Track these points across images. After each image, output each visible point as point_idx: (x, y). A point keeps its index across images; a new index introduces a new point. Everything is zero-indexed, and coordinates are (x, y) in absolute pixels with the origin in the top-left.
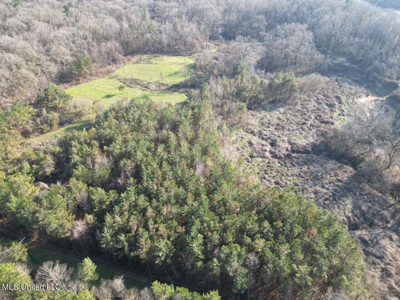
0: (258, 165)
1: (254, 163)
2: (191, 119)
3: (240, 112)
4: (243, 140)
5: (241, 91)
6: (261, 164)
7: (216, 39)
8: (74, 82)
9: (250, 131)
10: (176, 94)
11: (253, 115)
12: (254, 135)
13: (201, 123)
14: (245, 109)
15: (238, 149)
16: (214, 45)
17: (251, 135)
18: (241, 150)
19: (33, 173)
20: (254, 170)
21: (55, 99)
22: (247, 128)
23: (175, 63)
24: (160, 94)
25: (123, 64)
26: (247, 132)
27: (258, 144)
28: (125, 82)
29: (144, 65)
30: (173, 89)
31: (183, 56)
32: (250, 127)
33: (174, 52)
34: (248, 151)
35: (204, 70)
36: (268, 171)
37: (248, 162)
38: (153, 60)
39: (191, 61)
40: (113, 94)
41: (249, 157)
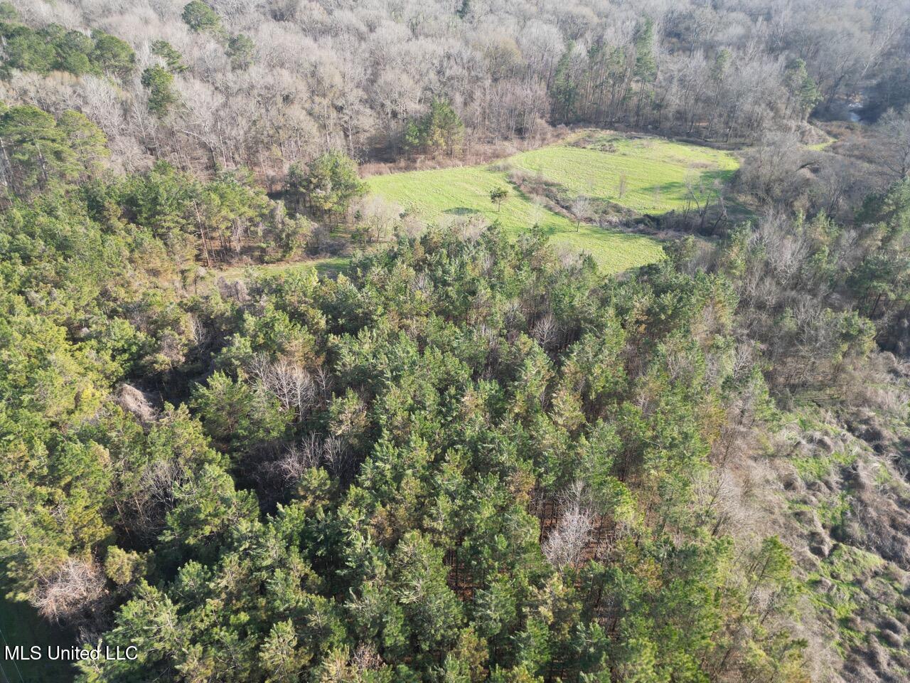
0: (858, 583)
1: (839, 566)
2: (638, 322)
3: (845, 347)
4: (822, 452)
5: (874, 276)
6: (870, 584)
7: (836, 119)
8: (403, 164)
9: (864, 427)
10: (644, 241)
11: (894, 372)
12: (879, 450)
13: (662, 348)
14: (869, 343)
15: (789, 485)
16: (822, 133)
17: (865, 444)
18: (803, 492)
19: (131, 354)
20: (829, 598)
21: (322, 187)
22: (856, 414)
23: (680, 161)
24: (595, 232)
25: (538, 143)
26: (851, 429)
27: (884, 492)
28: (519, 186)
29: (593, 154)
30: (641, 227)
31: (713, 147)
32: (867, 412)
33: (688, 135)
34: (828, 506)
35: (761, 194)
36: (896, 630)
37: (818, 551)
38: (621, 146)
39: (728, 162)
40: (475, 207)
41: (825, 535)
